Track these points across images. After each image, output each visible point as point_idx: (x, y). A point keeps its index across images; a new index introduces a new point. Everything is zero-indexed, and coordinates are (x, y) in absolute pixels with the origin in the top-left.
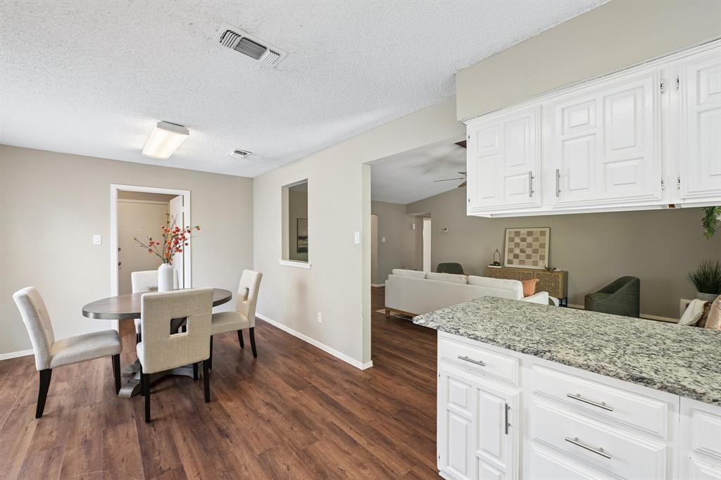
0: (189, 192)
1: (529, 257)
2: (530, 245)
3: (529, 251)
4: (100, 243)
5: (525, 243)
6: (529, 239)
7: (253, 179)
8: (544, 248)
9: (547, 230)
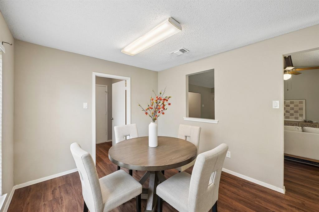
0: (130, 78)
1: (292, 115)
2: (292, 109)
3: (292, 112)
4: (87, 108)
5: (289, 108)
6: (292, 106)
7: (158, 72)
8: (302, 110)
9: (304, 101)
